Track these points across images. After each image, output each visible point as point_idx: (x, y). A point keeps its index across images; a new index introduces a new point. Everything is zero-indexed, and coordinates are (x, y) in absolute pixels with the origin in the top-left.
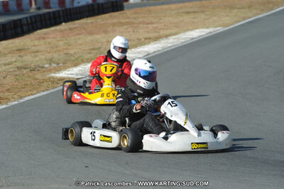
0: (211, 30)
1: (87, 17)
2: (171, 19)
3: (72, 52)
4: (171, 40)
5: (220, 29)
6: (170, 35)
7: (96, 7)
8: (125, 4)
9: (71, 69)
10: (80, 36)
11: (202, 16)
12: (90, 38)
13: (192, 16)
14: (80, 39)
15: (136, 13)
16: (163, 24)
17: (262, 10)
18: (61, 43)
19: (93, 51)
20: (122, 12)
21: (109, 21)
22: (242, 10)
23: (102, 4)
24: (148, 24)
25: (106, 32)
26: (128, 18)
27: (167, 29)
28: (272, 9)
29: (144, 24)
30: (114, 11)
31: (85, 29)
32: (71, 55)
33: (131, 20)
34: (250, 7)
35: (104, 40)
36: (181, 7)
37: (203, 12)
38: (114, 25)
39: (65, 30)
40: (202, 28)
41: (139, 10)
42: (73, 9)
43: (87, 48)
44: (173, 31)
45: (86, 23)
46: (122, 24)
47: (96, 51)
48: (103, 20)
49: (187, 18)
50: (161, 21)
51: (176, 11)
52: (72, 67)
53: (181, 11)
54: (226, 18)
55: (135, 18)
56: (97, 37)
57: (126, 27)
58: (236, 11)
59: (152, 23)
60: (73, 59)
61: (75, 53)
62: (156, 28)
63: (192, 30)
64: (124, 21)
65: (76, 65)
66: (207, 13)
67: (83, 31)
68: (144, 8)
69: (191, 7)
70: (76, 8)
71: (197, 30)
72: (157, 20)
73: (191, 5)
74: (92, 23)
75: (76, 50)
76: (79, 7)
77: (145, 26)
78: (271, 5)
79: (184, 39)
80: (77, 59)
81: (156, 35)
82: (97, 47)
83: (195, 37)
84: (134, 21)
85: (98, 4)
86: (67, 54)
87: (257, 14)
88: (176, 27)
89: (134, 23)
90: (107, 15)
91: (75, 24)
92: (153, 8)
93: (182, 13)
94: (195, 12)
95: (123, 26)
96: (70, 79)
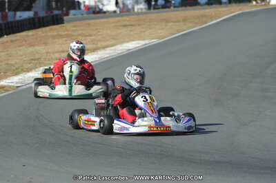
0: (146, 42)
1: (28, 29)
2: (109, 32)
3: (13, 62)
4: (109, 51)
5: (155, 41)
6: (107, 47)
7: (37, 20)
8: (65, 18)
9: (11, 78)
10: (21, 48)
11: (139, 29)
12: (30, 49)
14: (20, 50)
15: (75, 26)
16: (101, 37)
17: (197, 24)
18: (3, 54)
19: (33, 62)
20: (62, 25)
21: (49, 34)
22: (177, 24)
23: (43, 18)
24: (86, 36)
25: (45, 44)
26: (68, 30)
27: (104, 41)
28: (206, 23)
29: (82, 36)
30: (54, 24)
31: (26, 41)
32: (12, 65)
33: (70, 33)
34: (184, 20)
35: (44, 51)
36: (119, 21)
37: (139, 25)
39: (7, 42)
40: (138, 40)
41: (78, 23)
42: (15, 22)
43: (27, 59)
44: (111, 43)
45: (27, 36)
46: (61, 36)
47: (36, 61)
48: (43, 33)
49: (124, 31)
50: (99, 34)
51: (114, 25)
53: (118, 24)
54: (162, 31)
55: (74, 31)
56: (37, 48)
57: (64, 39)
58: (171, 24)
59: (90, 35)
60: (13, 68)
61: (16, 63)
62: (95, 39)
63: (128, 42)
64: (64, 33)
66: (144, 26)
67: (24, 42)
68: (83, 22)
69: (128, 21)
70: (18, 21)
71: (133, 42)
72: (95, 33)
73: (128, 19)
74: (33, 35)
75: (16, 61)
76: (20, 21)
78: (205, 19)
79: (121, 50)
80: (17, 69)
81: (94, 46)
82: (37, 57)
83: (130, 48)
84: (73, 33)
85: (39, 18)
86: (7, 64)
87: (192, 28)
88: (113, 39)
89: (73, 36)
90: (47, 28)
91: (16, 36)
92: (92, 21)
93: (120, 26)
94: (132, 25)
95: (62, 38)
96: (10, 87)
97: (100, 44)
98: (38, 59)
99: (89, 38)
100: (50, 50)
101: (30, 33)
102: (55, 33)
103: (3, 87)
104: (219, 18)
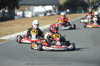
9: (5, 36)
12: (6, 28)
13: (45, 20)
24: (28, 23)
25: (12, 26)
28: (76, 18)
30: (11, 20)
37: (49, 19)
38: (14, 24)
43: (6, 31)
46: (17, 24)
56: (9, 28)
57: (19, 24)
64: (18, 22)
67: (2, 26)
72: (31, 22)
74: (5, 23)
77: (27, 24)
90: (9, 21)
96: (6, 40)
98: (12, 31)
99: (29, 24)
100: (15, 28)
101: (3, 23)
102: (14, 22)
103: (3, 40)
104: (81, 16)
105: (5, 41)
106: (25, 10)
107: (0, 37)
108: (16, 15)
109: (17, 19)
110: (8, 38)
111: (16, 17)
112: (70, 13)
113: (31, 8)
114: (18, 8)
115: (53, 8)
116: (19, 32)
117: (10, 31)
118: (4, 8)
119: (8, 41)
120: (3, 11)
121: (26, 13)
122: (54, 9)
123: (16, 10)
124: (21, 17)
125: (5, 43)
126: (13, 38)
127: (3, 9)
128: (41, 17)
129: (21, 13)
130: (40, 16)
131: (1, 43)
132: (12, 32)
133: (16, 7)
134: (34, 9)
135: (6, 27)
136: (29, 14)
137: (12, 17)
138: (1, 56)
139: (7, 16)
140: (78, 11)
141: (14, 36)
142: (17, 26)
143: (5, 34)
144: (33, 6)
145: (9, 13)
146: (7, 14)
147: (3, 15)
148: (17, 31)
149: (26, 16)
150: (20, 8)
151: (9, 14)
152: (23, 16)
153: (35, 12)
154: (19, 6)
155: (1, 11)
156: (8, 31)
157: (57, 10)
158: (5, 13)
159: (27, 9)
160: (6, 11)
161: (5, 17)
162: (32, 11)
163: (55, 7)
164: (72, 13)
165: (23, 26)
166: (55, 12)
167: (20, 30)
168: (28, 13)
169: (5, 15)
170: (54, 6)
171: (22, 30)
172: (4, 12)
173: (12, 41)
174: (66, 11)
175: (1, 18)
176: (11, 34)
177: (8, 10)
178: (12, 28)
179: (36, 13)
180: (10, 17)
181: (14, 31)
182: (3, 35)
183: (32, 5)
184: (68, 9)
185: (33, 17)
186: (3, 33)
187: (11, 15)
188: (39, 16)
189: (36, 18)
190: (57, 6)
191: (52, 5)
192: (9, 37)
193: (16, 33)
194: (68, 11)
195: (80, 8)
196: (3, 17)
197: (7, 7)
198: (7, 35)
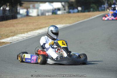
9: (6, 39)
12: (7, 29)
24: (33, 23)
25: (14, 26)
32: (3, 34)
34: (78, 17)
37: (57, 18)
38: (17, 24)
43: (8, 32)
52: (6, 38)
56: (11, 28)
57: (22, 24)
58: (72, 18)
64: (21, 22)
65: (8, 37)
67: (3, 26)
90: (11, 21)
96: (7, 42)
97: (41, 26)
98: (14, 32)
99: (35, 24)
100: (18, 29)
101: (4, 22)
102: (17, 22)
103: (4, 43)
104: (95, 16)
105: (6, 44)
106: (29, 8)
107: (1, 39)
108: (19, 13)
109: (20, 18)
110: (10, 41)
111: (19, 16)
112: (82, 11)
113: (36, 5)
114: (21, 5)
115: (62, 5)
116: (22, 34)
117: (12, 32)
118: (5, 5)
119: (9, 44)
120: (3, 8)
121: (30, 11)
122: (64, 6)
123: (19, 8)
124: (25, 16)
125: (5, 46)
126: (16, 40)
127: (3, 6)
128: (49, 15)
129: (25, 10)
130: (47, 14)
131: (1, 46)
132: (15, 34)
133: (19, 4)
134: (39, 6)
135: (6, 27)
136: (33, 13)
137: (14, 15)
138: (1, 62)
139: (9, 15)
140: (92, 9)
141: (16, 39)
142: (20, 27)
143: (6, 35)
144: (39, 3)
145: (10, 10)
146: (8, 12)
147: (3, 14)
148: (20, 32)
149: (30, 14)
150: (24, 5)
151: (10, 12)
152: (27, 15)
153: (41, 10)
154: (23, 2)
155: (2, 8)
156: (10, 32)
157: (67, 8)
158: (6, 11)
159: (31, 6)
160: (8, 9)
161: (6, 16)
162: (38, 8)
163: (65, 4)
164: (84, 12)
165: (27, 26)
166: (65, 10)
167: (24, 32)
168: (33, 11)
169: (6, 13)
170: (63, 3)
171: (25, 31)
172: (4, 10)
173: (14, 44)
174: (77, 9)
175: (2, 16)
176: (13, 36)
177: (10, 8)
178: (15, 29)
179: (42, 12)
180: (12, 15)
181: (16, 31)
182: (4, 37)
183: (37, 2)
184: (80, 7)
185: (38, 15)
186: (4, 34)
187: (13, 14)
188: (45, 15)
189: (42, 17)
190: (67, 3)
191: (61, 2)
192: (10, 39)
193: (19, 35)
194: (80, 9)
195: (94, 5)
196: (4, 15)
197: (8, 4)
198: (8, 36)
